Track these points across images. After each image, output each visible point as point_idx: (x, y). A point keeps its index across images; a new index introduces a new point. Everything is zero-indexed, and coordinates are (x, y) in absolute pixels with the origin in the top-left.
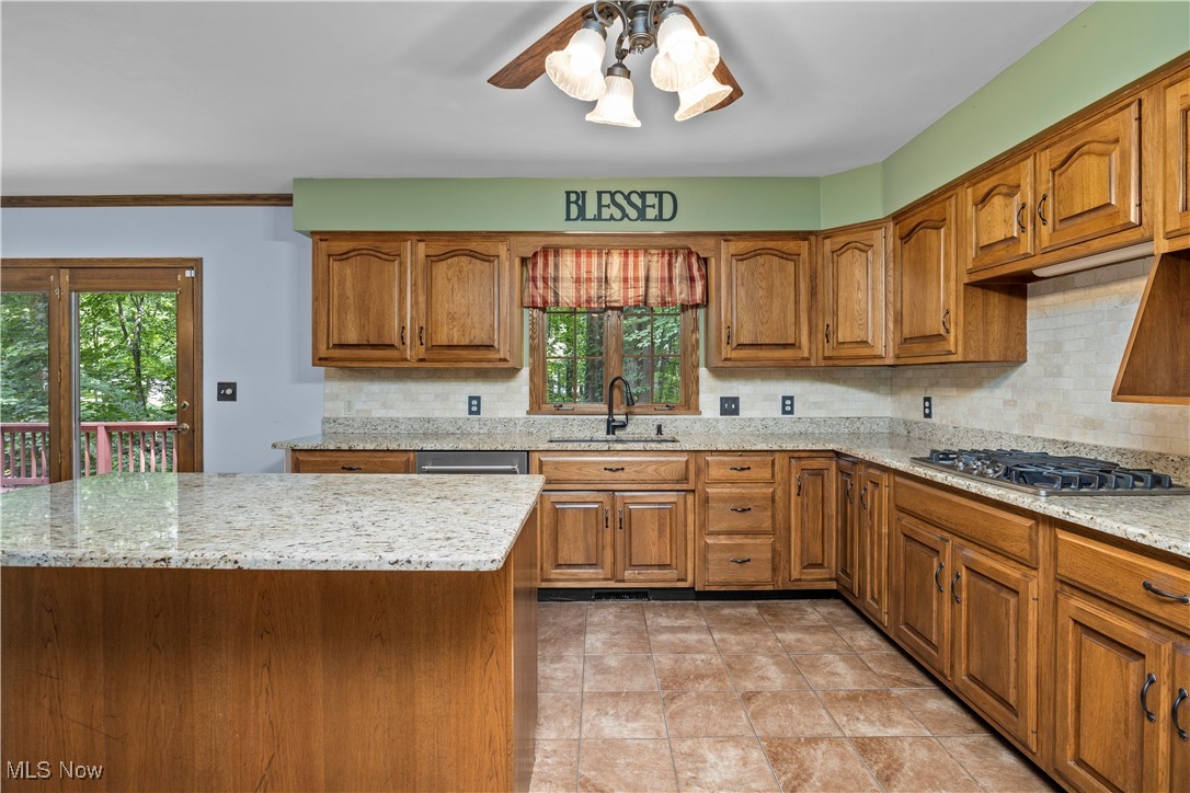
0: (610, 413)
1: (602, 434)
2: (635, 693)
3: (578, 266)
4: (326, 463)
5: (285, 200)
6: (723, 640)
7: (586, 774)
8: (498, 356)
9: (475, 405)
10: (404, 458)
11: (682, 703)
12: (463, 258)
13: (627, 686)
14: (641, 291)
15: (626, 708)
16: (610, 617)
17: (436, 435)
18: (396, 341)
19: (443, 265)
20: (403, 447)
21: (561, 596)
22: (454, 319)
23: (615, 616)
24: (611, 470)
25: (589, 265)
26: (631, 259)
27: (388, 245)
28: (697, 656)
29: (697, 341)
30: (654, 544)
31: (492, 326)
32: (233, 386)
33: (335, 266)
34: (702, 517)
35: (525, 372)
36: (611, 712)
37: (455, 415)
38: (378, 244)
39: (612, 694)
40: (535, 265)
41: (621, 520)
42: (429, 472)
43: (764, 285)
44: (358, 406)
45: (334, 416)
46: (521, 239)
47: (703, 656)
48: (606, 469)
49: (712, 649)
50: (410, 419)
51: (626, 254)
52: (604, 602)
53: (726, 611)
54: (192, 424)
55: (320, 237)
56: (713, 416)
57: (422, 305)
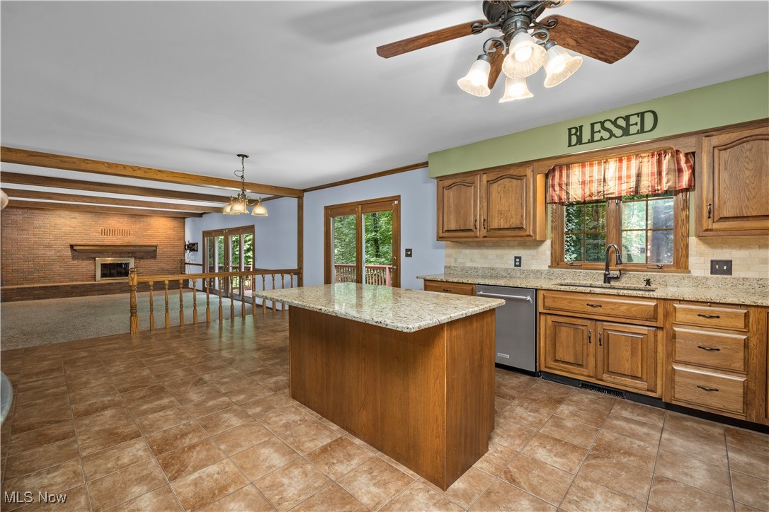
0: (607, 269)
1: (601, 283)
2: (572, 445)
3: (583, 174)
4: (437, 287)
5: (425, 164)
6: (669, 440)
7: (511, 469)
8: (526, 234)
9: (518, 261)
10: (470, 287)
11: (602, 462)
12: (506, 180)
13: (569, 439)
14: (633, 184)
15: (559, 449)
16: (586, 400)
17: (496, 277)
18: (472, 227)
19: (495, 185)
20: (470, 282)
21: (559, 379)
22: (501, 214)
23: (590, 401)
24: (592, 306)
25: (591, 172)
26: (625, 162)
27: (469, 178)
28: (637, 442)
29: (688, 217)
30: (627, 361)
31: (522, 216)
32: (410, 250)
33: (446, 192)
34: (670, 348)
35: (548, 243)
36: (548, 447)
37: (506, 266)
38: (464, 179)
39: (556, 440)
40: (553, 177)
41: (600, 340)
42: (482, 296)
43: (751, 166)
44: (460, 260)
45: (449, 265)
46: (541, 163)
47: (642, 443)
48: (588, 305)
49: (653, 442)
50: (483, 268)
51: (621, 160)
52: (588, 391)
53: (689, 424)
54: (397, 267)
55: (440, 179)
56: (703, 275)
57: (485, 208)
